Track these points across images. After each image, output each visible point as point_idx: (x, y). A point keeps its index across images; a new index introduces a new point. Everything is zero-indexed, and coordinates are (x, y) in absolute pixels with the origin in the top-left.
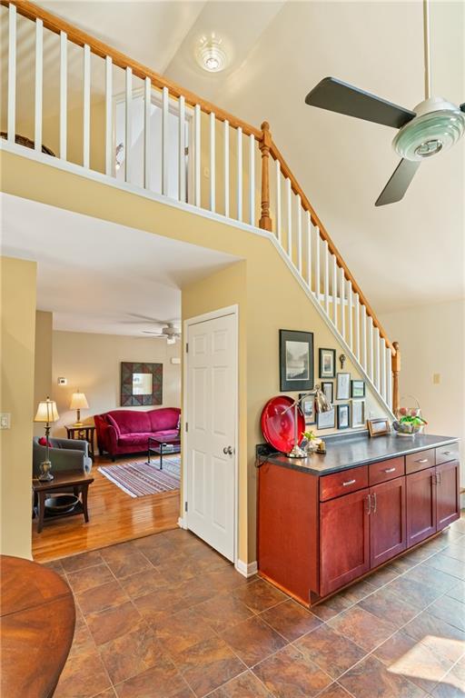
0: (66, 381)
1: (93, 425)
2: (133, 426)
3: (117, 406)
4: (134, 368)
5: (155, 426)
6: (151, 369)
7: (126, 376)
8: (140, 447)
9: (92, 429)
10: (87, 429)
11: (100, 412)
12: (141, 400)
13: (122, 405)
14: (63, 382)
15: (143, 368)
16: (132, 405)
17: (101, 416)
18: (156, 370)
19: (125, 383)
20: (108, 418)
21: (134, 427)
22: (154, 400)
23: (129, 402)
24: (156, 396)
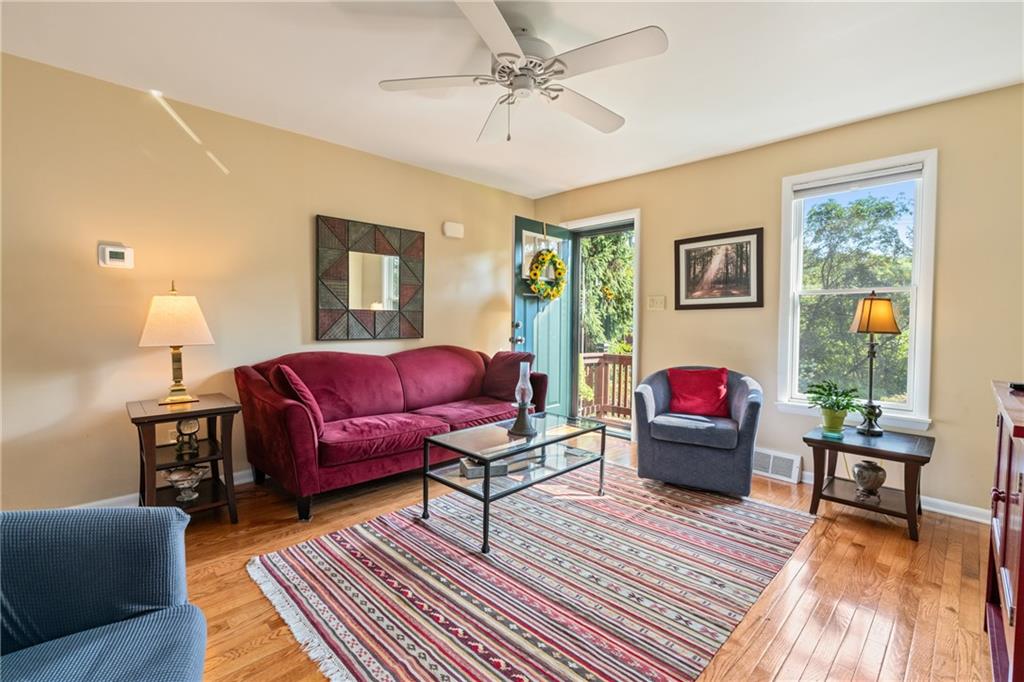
0: (129, 253)
1: (233, 400)
2: (356, 398)
3: (304, 342)
4: (353, 236)
5: (414, 395)
6: (395, 243)
7: (331, 255)
8: (388, 463)
9: (228, 414)
10: (210, 416)
11: (251, 358)
12: (370, 325)
13: (318, 337)
14: (117, 256)
15: (378, 238)
16: (348, 337)
17: (257, 368)
18: (408, 247)
19: (327, 274)
20: (281, 377)
21: (359, 399)
22: (405, 327)
23: (338, 330)
24: (409, 316)
